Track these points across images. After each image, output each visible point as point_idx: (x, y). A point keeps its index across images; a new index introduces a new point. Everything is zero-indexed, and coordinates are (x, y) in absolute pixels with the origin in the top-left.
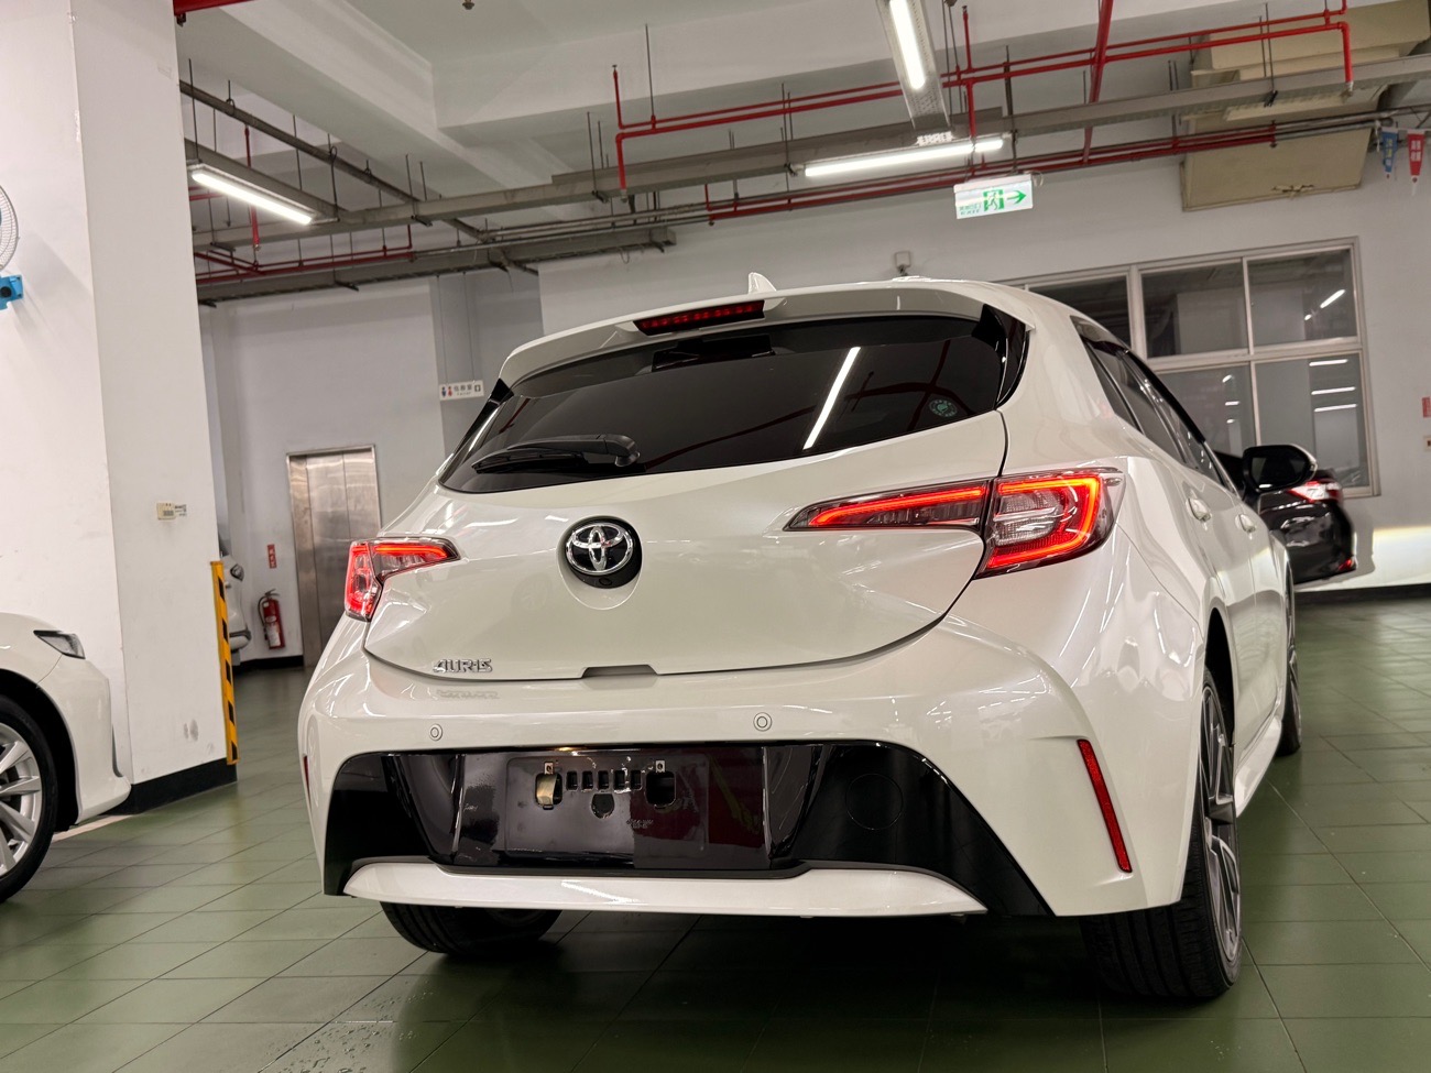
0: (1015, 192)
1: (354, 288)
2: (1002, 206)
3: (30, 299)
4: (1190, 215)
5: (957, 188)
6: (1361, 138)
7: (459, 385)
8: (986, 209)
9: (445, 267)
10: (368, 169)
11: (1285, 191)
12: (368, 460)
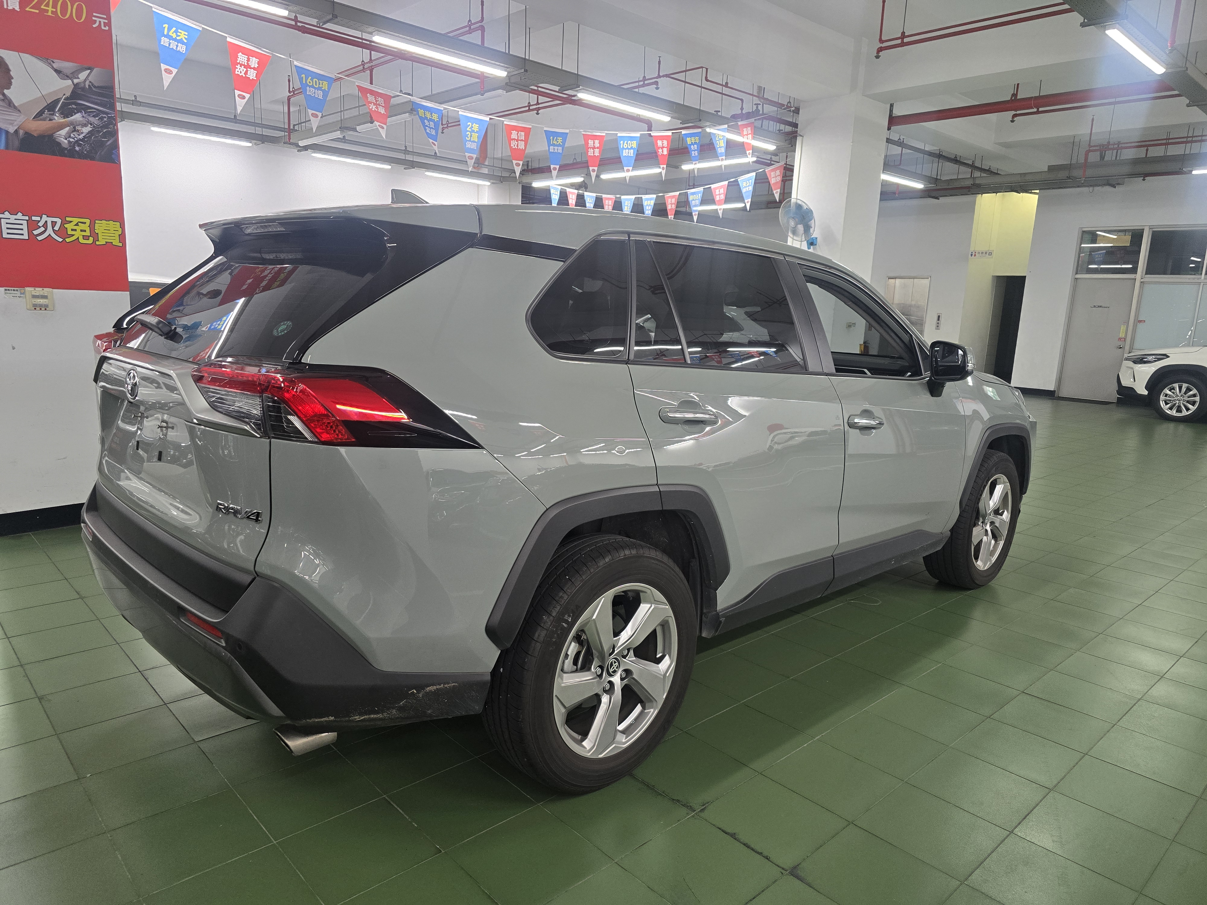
1: (937, 198)
3: (819, 246)
10: (956, 157)
12: (926, 282)
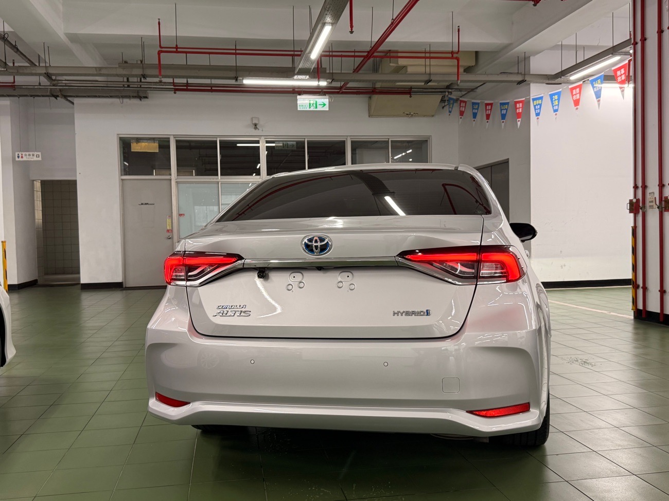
0: (322, 103)
2: (316, 108)
4: (370, 118)
5: (298, 97)
6: (438, 97)
7: (27, 153)
8: (310, 108)
9: (26, 94)
11: (407, 114)
